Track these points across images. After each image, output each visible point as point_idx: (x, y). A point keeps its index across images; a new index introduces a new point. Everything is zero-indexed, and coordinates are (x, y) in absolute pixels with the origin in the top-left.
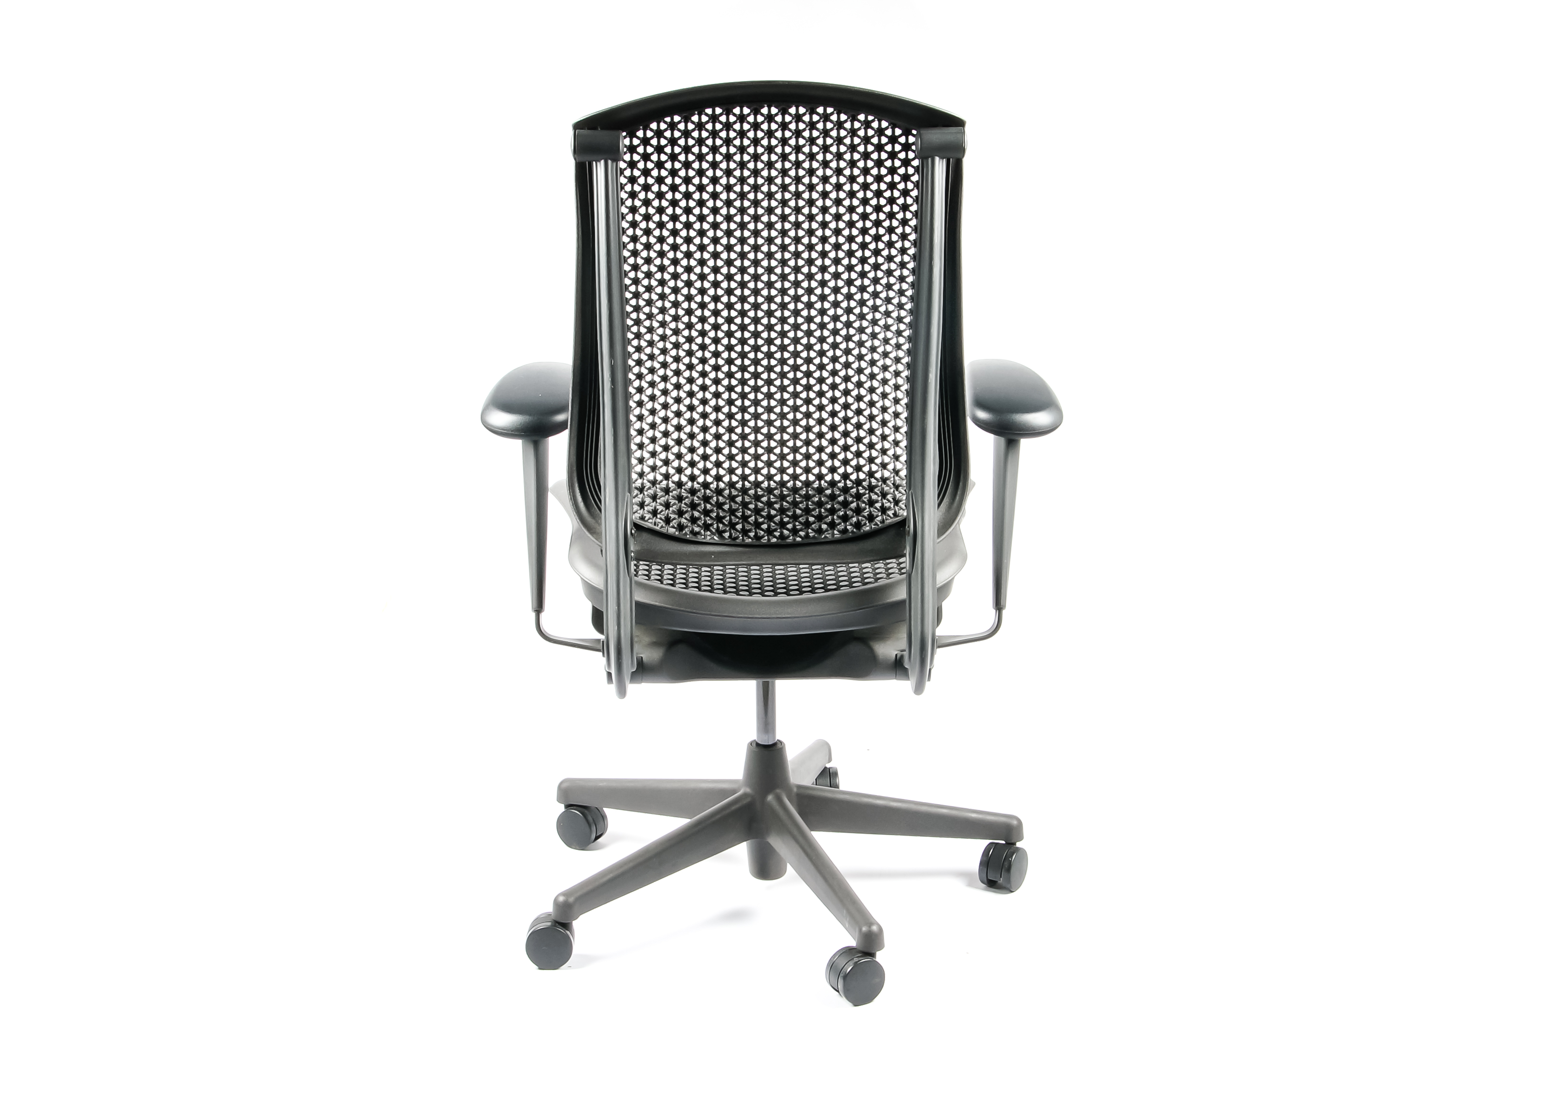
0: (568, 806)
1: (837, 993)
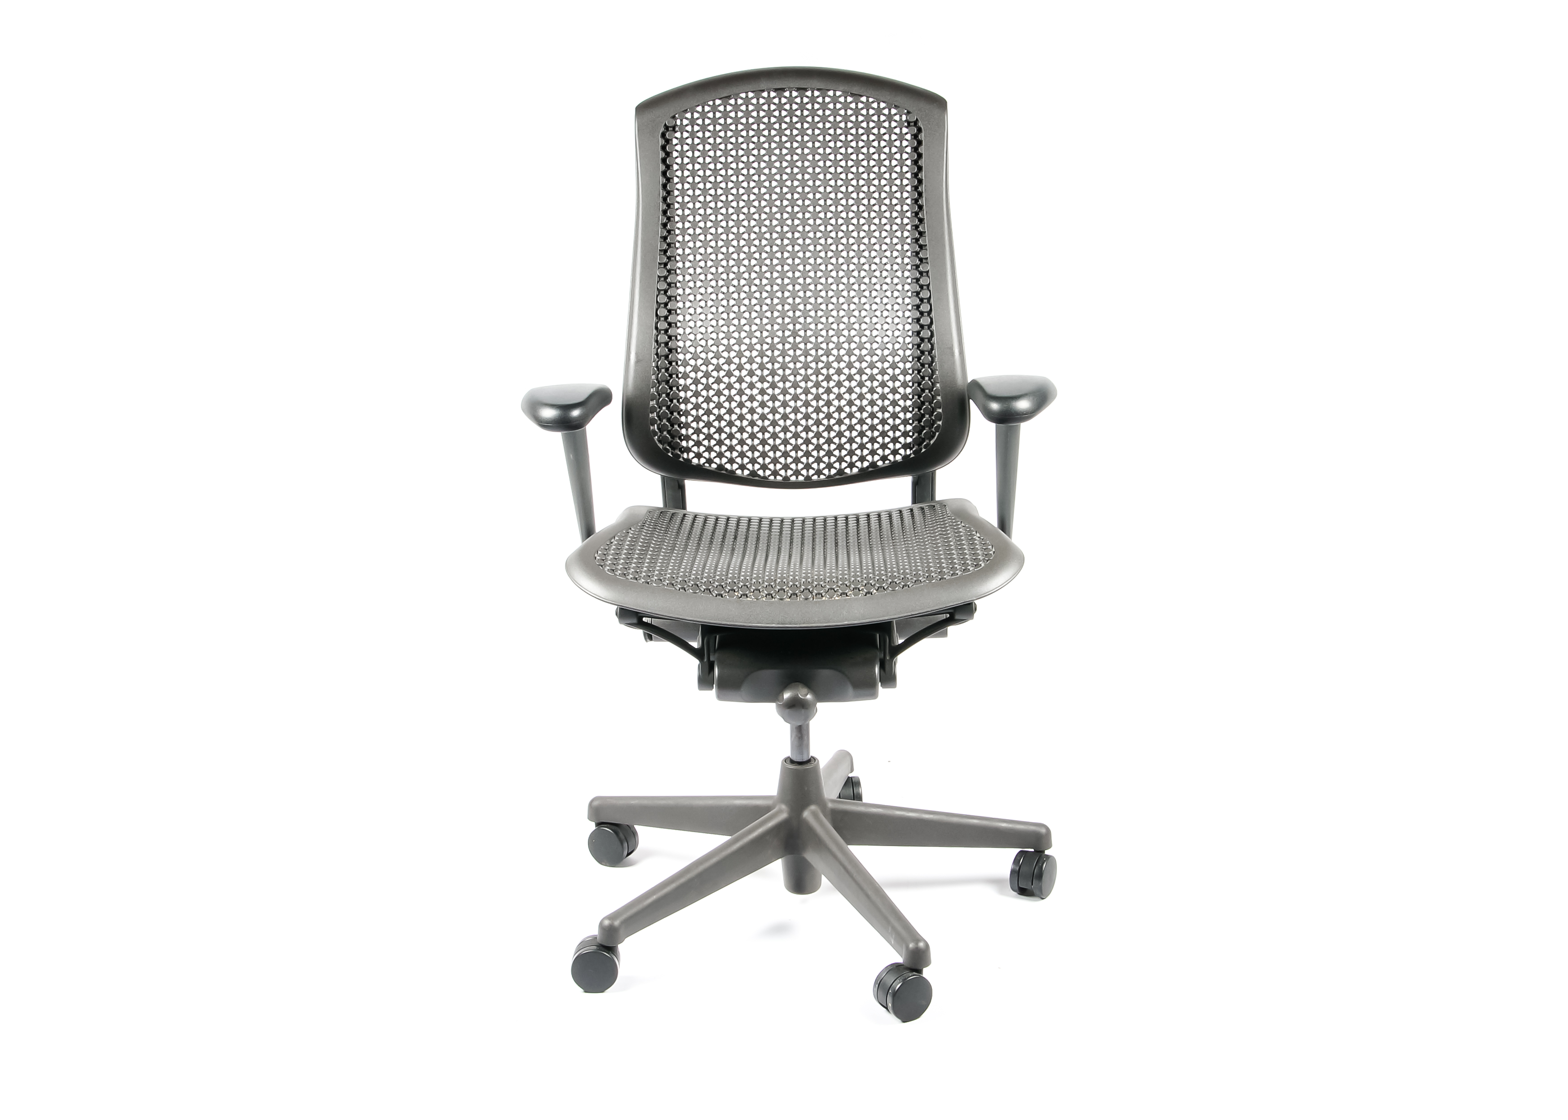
0: (599, 824)
1: (885, 1009)
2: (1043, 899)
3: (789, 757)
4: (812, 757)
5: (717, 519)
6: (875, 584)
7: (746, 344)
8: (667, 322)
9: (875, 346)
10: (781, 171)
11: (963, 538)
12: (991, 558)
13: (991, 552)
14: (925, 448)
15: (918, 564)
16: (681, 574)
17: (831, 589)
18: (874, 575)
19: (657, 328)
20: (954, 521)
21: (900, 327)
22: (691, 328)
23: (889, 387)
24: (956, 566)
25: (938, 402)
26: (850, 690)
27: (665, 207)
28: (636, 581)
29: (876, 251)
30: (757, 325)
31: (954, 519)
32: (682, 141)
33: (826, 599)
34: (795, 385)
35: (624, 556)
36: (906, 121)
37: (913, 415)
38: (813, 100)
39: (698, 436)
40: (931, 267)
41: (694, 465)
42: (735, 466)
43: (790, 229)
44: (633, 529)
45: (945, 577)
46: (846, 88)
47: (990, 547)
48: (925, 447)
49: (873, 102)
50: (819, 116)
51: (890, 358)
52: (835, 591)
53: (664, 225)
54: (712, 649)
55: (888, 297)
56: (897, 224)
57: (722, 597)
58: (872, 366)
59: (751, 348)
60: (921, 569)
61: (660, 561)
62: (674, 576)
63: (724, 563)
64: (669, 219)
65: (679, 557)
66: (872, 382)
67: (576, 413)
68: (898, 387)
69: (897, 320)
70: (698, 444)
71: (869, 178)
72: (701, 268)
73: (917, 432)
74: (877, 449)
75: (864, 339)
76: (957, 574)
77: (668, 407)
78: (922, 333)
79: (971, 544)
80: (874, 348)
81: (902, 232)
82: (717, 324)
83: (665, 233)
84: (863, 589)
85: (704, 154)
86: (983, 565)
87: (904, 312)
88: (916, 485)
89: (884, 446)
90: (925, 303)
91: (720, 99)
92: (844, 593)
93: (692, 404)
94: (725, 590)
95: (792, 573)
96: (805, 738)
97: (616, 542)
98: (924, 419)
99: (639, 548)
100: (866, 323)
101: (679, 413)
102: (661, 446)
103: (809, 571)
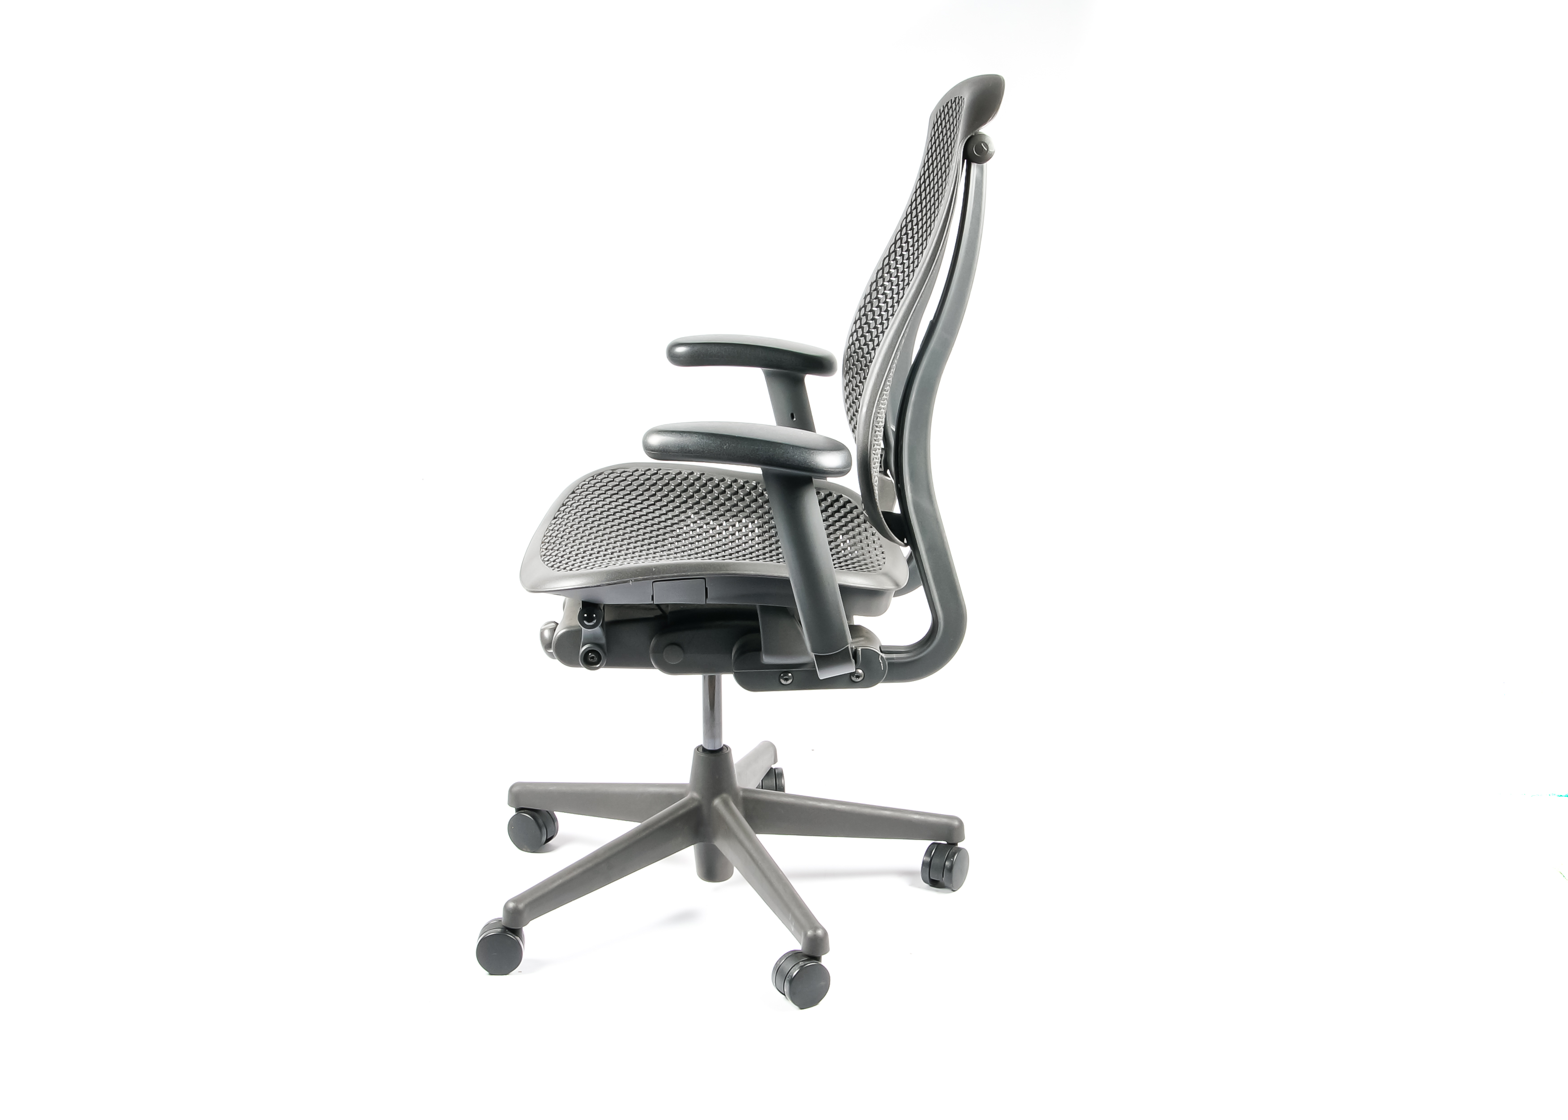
0: (519, 810)
1: (784, 996)
2: (954, 891)
3: (701, 745)
4: (724, 745)
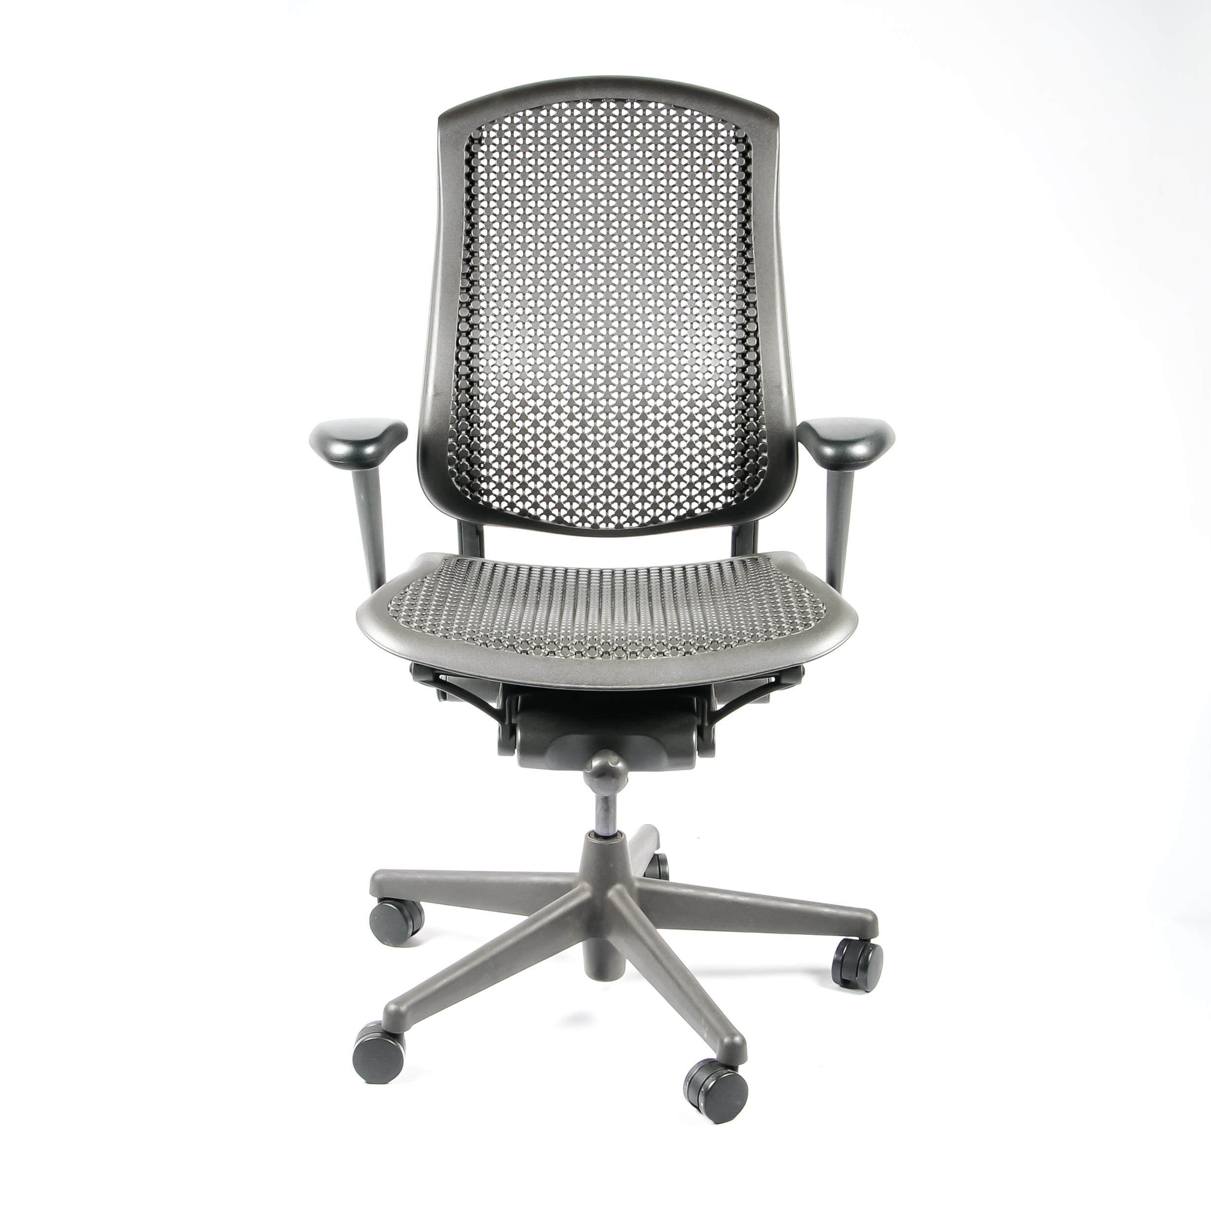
0: (382, 900)
1: (698, 1111)
2: (868, 992)
3: (593, 831)
4: (618, 831)
5: (518, 569)
6: (694, 643)
7: (554, 378)
8: (469, 352)
9: (696, 382)
10: (596, 189)
11: (790, 595)
12: (823, 617)
13: (822, 611)
14: (747, 496)
15: (742, 622)
16: (483, 628)
17: (647, 647)
18: (694, 633)
19: (457, 359)
20: (780, 576)
21: (724, 362)
22: (495, 359)
23: (710, 428)
24: (784, 625)
25: (764, 445)
26: (665, 760)
27: (468, 227)
28: (433, 635)
29: (698, 278)
30: (566, 357)
31: (780, 574)
32: (488, 155)
33: (642, 658)
34: (607, 424)
35: (420, 607)
36: (734, 137)
37: (736, 459)
38: (632, 112)
39: (500, 477)
40: (758, 298)
41: (495, 510)
42: (540, 511)
43: (605, 253)
44: (428, 578)
45: (772, 636)
46: (668, 100)
47: (821, 605)
48: (748, 494)
49: (698, 116)
50: (638, 130)
51: (712, 397)
52: (651, 650)
53: (468, 247)
54: (513, 711)
55: (710, 330)
56: (722, 250)
57: (527, 654)
58: (692, 405)
59: (559, 382)
60: (745, 628)
61: (459, 613)
62: (475, 630)
63: (528, 617)
64: (472, 239)
65: (479, 609)
66: (691, 422)
67: (370, 450)
68: (720, 429)
69: (720, 355)
70: (500, 486)
71: (692, 199)
72: (507, 294)
73: (739, 478)
74: (696, 496)
75: (684, 375)
76: (785, 634)
77: (468, 446)
78: (747, 369)
79: (799, 601)
80: (694, 385)
81: (728, 259)
82: (523, 356)
83: (468, 255)
84: (681, 648)
85: (512, 169)
86: (813, 625)
87: (728, 346)
88: (736, 535)
89: (703, 493)
90: (752, 336)
91: (531, 110)
92: (660, 653)
93: (495, 442)
94: (531, 647)
95: (603, 630)
96: (612, 810)
97: (410, 592)
98: (748, 464)
99: (436, 598)
100: (686, 358)
101: (479, 453)
102: (459, 488)
103: (622, 628)
